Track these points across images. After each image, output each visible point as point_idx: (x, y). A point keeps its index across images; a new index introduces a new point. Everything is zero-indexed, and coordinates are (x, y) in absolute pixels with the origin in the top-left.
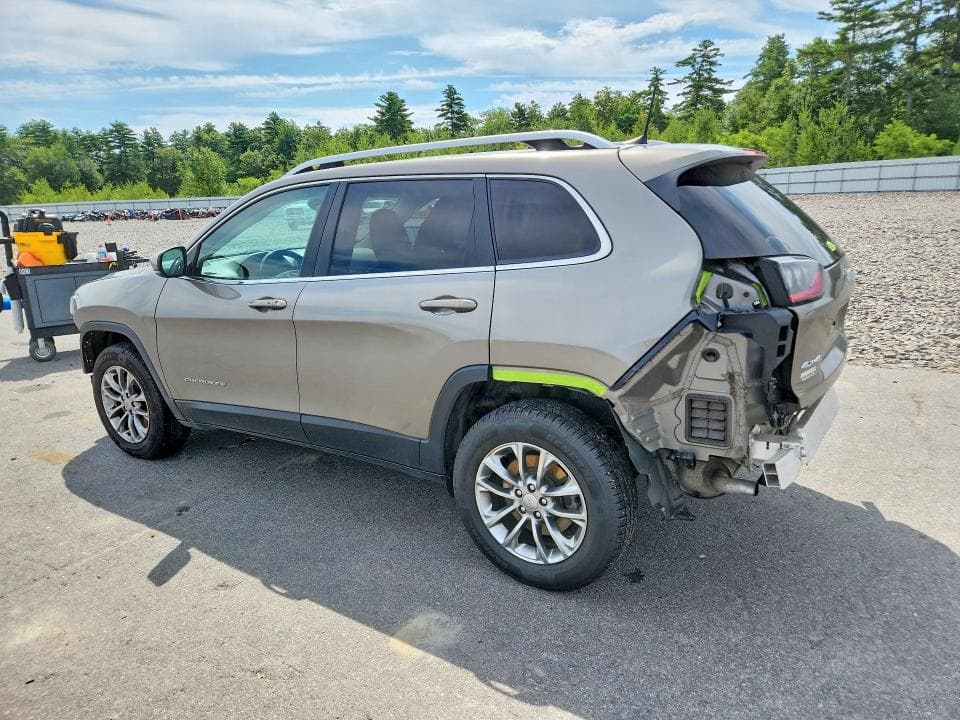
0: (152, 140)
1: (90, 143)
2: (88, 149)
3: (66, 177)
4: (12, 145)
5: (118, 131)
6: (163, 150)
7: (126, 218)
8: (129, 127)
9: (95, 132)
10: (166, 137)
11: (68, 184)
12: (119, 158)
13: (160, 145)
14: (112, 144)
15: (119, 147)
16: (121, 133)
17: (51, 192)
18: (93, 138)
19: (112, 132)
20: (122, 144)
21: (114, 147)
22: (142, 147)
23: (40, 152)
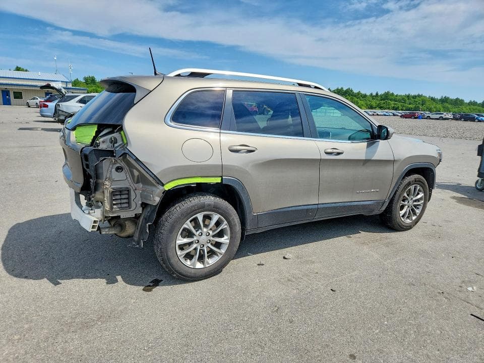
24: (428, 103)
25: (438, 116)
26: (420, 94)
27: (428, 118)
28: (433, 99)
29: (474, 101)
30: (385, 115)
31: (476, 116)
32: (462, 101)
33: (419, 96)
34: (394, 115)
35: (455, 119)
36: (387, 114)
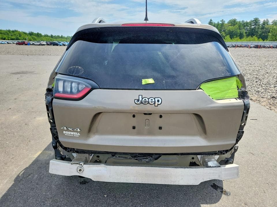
0: (265, 23)
1: (245, 24)
2: (245, 26)
3: (235, 35)
4: (225, 26)
5: (255, 21)
6: (268, 26)
7: (243, 47)
8: (259, 19)
9: (248, 21)
10: (270, 22)
11: (235, 36)
12: (253, 29)
13: (267, 24)
14: (252, 25)
15: (254, 25)
16: (256, 21)
17: (229, 39)
18: (247, 23)
19: (253, 21)
20: (255, 25)
21: (252, 26)
22: (261, 25)
23: (231, 28)
24: (23, 36)
25: (39, 43)
26: (16, 30)
27: (33, 44)
28: (24, 33)
29: (47, 34)
30: (2, 43)
31: (58, 43)
32: (41, 34)
33: (15, 31)
34: (8, 43)
35: (48, 45)
36: (3, 43)
